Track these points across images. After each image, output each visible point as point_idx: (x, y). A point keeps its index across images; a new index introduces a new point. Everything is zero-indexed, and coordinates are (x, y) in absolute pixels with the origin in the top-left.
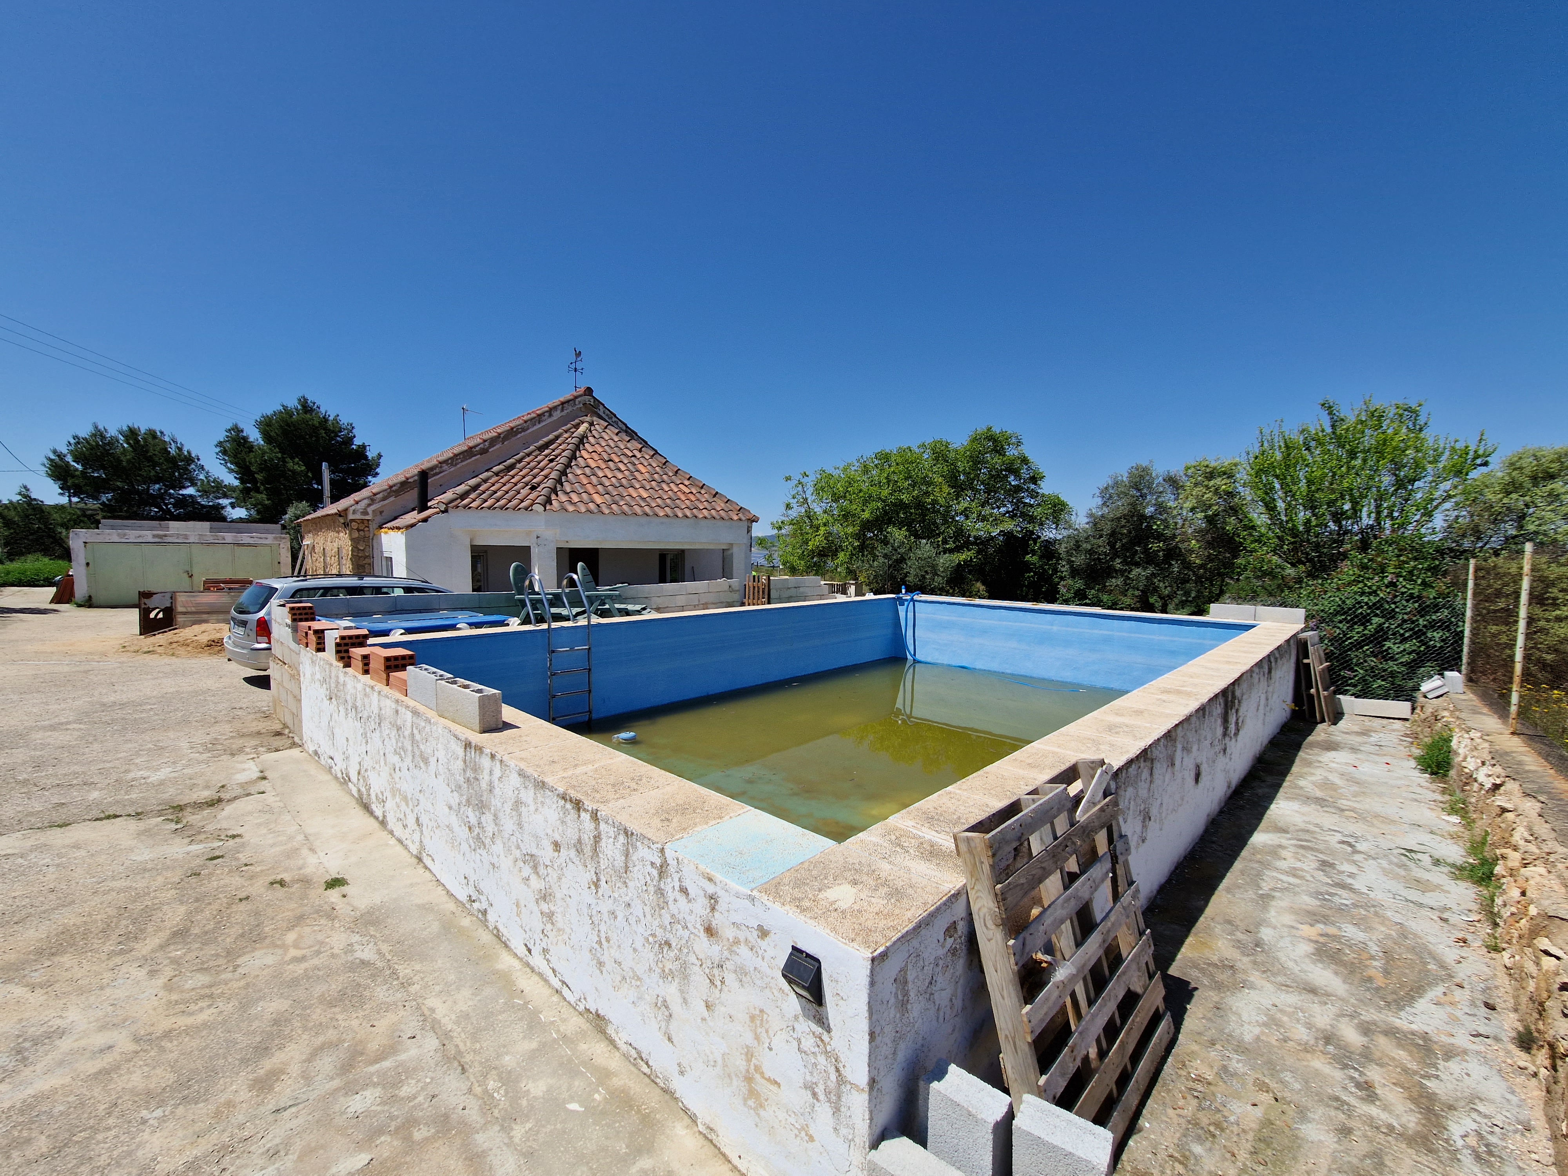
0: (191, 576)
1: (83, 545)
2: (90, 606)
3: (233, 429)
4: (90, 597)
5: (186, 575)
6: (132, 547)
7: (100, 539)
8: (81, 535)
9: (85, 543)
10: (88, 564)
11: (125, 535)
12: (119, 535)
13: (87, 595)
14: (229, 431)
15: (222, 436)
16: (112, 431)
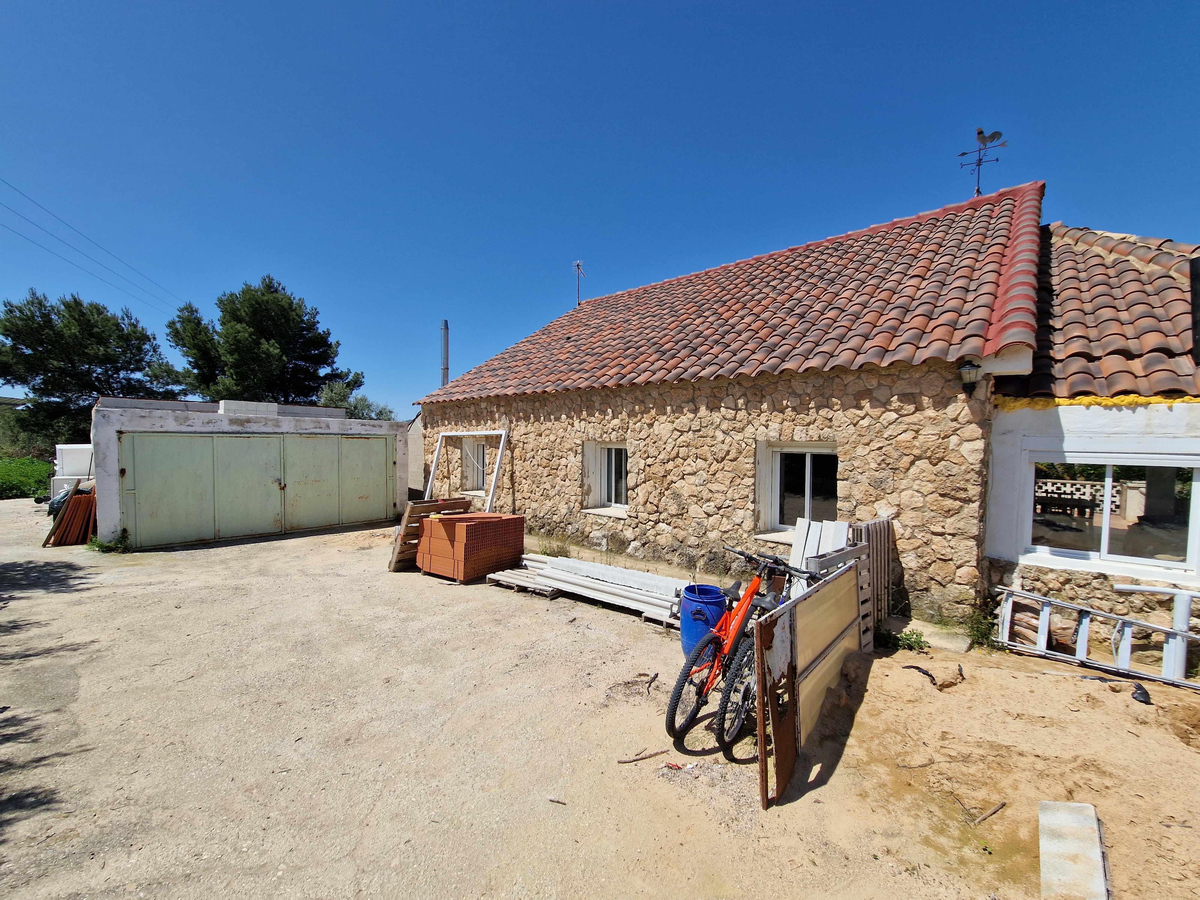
0: (283, 488)
1: (115, 436)
2: (127, 549)
3: (186, 309)
4: (125, 531)
5: (276, 487)
6: (199, 440)
7: (145, 425)
8: (113, 417)
9: (120, 432)
10: (123, 472)
11: (187, 419)
12: (176, 419)
13: (119, 529)
14: (181, 310)
15: (173, 315)
16: (53, 300)
